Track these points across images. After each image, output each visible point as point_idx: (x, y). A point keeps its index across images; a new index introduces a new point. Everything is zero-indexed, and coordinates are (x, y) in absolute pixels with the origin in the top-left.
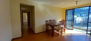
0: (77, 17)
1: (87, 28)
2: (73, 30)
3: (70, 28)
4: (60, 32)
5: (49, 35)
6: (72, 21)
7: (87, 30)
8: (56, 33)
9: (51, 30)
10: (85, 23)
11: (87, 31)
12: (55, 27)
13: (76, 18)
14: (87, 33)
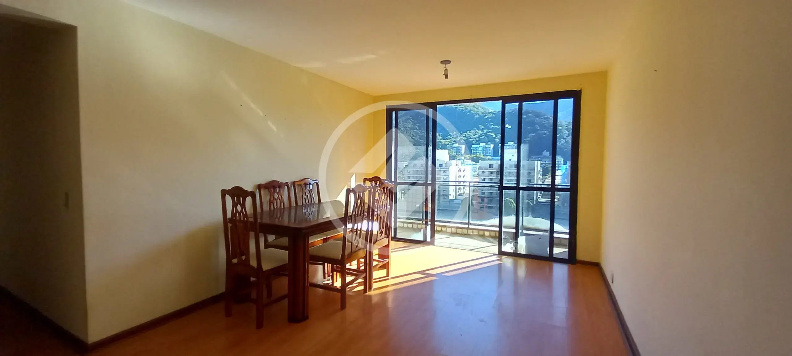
0: (452, 158)
1: (500, 226)
2: (432, 243)
3: (419, 236)
4: (357, 273)
5: (260, 325)
6: (426, 185)
7: (500, 232)
8: (326, 287)
9: (277, 272)
10: (491, 198)
11: (499, 238)
12: (316, 240)
13: (445, 168)
14: (501, 253)
